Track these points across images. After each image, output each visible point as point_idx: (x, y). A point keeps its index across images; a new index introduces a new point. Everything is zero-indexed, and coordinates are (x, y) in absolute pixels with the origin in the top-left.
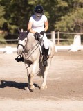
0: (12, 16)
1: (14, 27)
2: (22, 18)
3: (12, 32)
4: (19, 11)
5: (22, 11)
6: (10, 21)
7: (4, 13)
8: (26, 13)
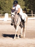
0: (28, 5)
1: (28, 10)
2: (32, 6)
3: (28, 12)
4: (31, 3)
5: (32, 3)
6: (27, 7)
7: (25, 4)
8: (33, 4)
